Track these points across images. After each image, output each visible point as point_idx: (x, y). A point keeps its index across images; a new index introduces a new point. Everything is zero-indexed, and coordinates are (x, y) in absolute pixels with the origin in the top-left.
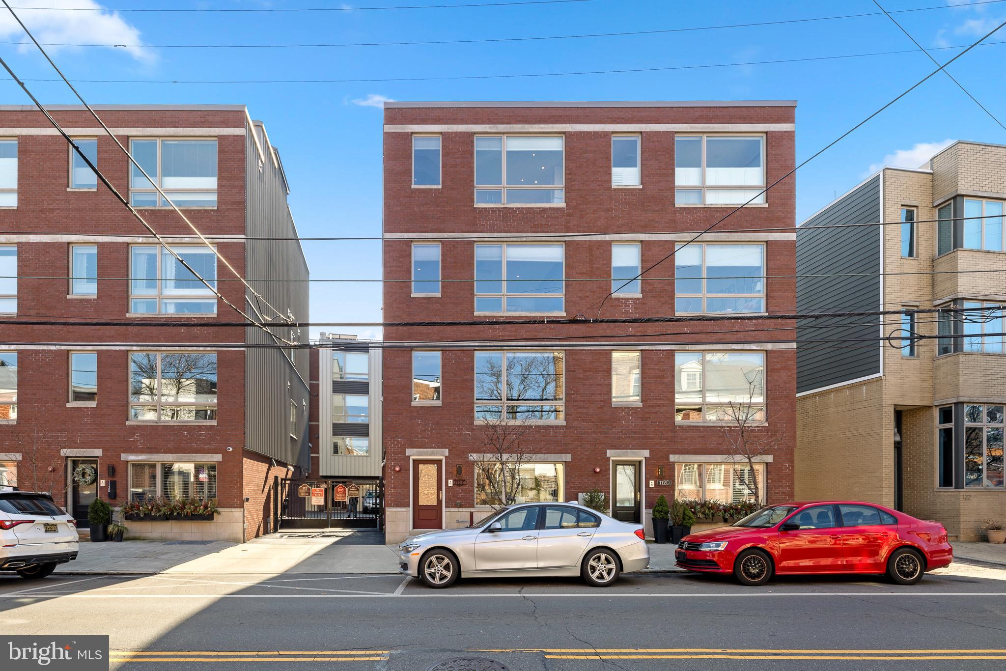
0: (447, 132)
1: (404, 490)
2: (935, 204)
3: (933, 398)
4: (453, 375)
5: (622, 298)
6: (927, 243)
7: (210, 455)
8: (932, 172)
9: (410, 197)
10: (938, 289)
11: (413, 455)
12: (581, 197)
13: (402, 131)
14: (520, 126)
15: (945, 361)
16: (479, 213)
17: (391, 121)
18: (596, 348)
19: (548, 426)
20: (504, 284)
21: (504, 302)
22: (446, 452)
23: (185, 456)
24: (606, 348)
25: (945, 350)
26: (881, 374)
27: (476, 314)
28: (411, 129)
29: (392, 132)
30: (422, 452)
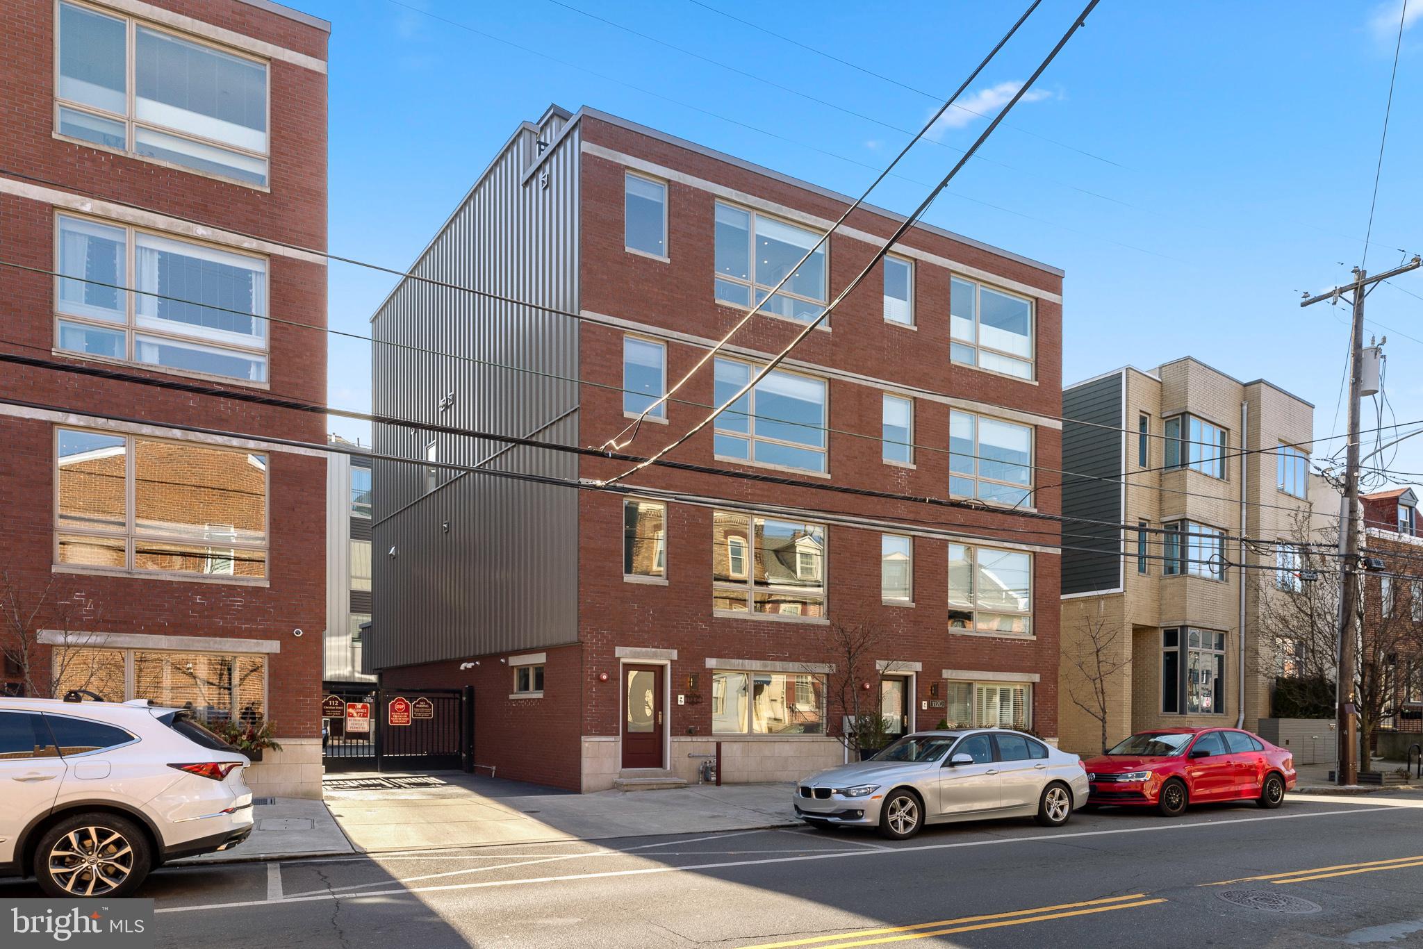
0: (679, 183)
1: (611, 710)
2: (1164, 416)
3: (1160, 620)
4: (684, 542)
5: (894, 467)
6: (1156, 458)
7: (255, 641)
8: (1160, 380)
9: (622, 263)
10: (1166, 505)
11: (626, 657)
12: (849, 324)
13: (610, 159)
14: (777, 205)
15: (1172, 581)
16: (721, 313)
17: (594, 139)
18: (865, 527)
19: (808, 625)
20: (752, 422)
21: (751, 448)
22: (674, 654)
23: (198, 641)
24: (876, 528)
25: (1170, 570)
26: (1120, 590)
27: (717, 457)
28: (625, 160)
29: (595, 157)
30: (639, 653)
